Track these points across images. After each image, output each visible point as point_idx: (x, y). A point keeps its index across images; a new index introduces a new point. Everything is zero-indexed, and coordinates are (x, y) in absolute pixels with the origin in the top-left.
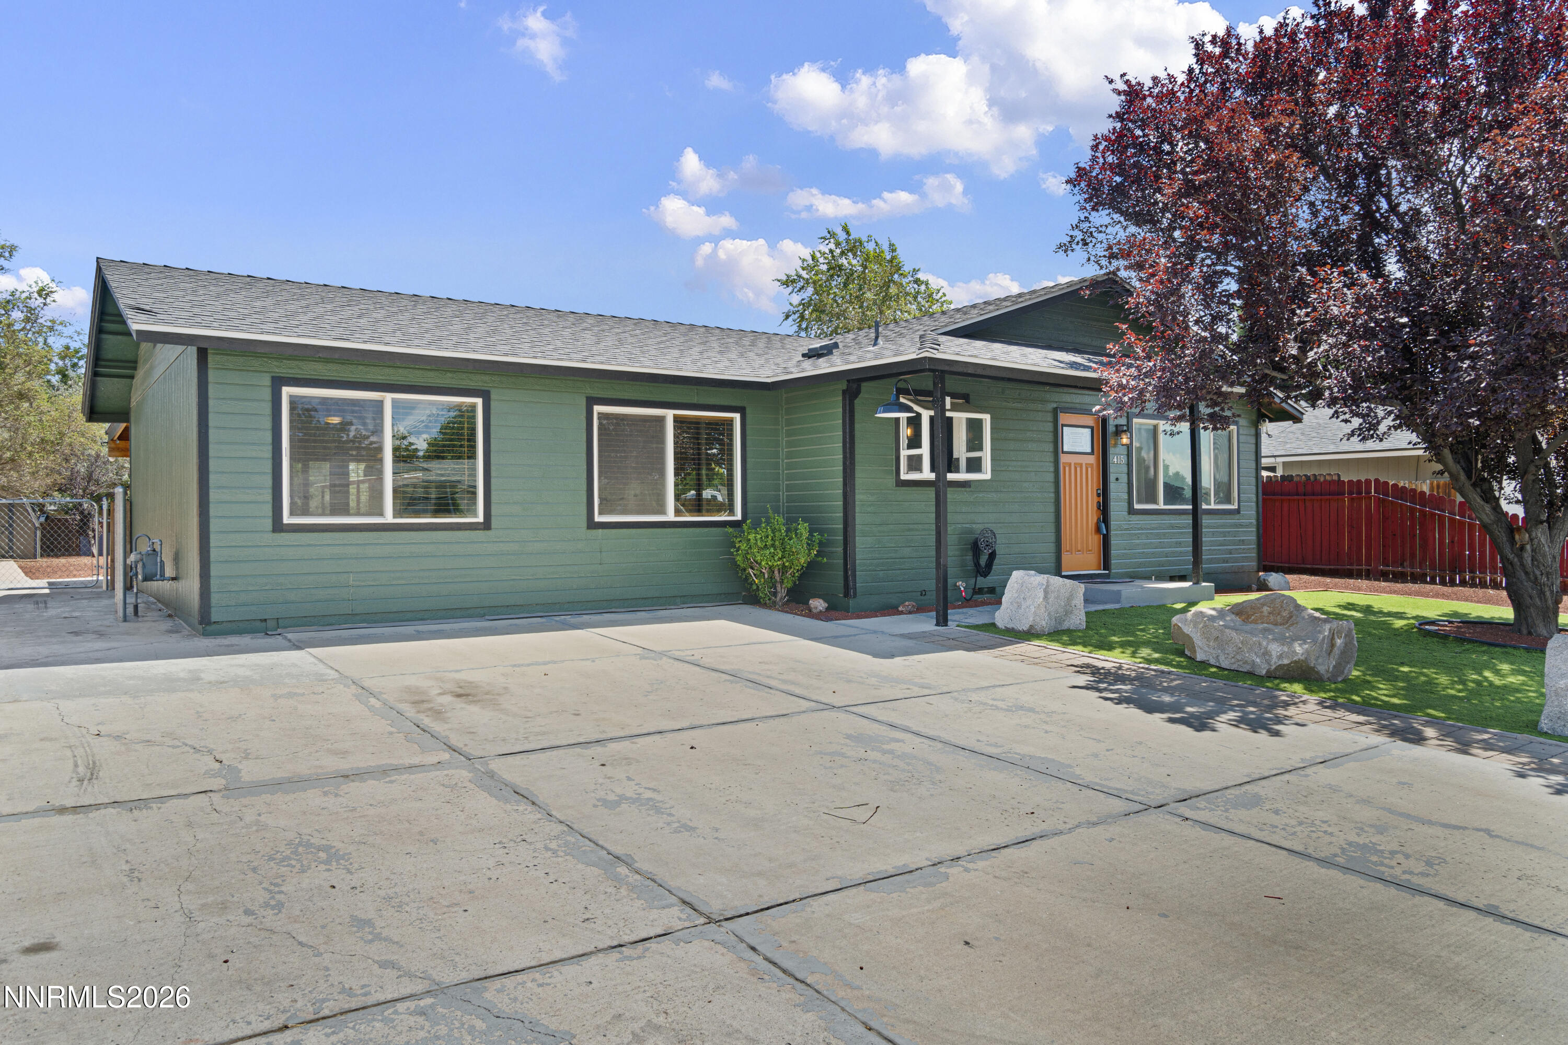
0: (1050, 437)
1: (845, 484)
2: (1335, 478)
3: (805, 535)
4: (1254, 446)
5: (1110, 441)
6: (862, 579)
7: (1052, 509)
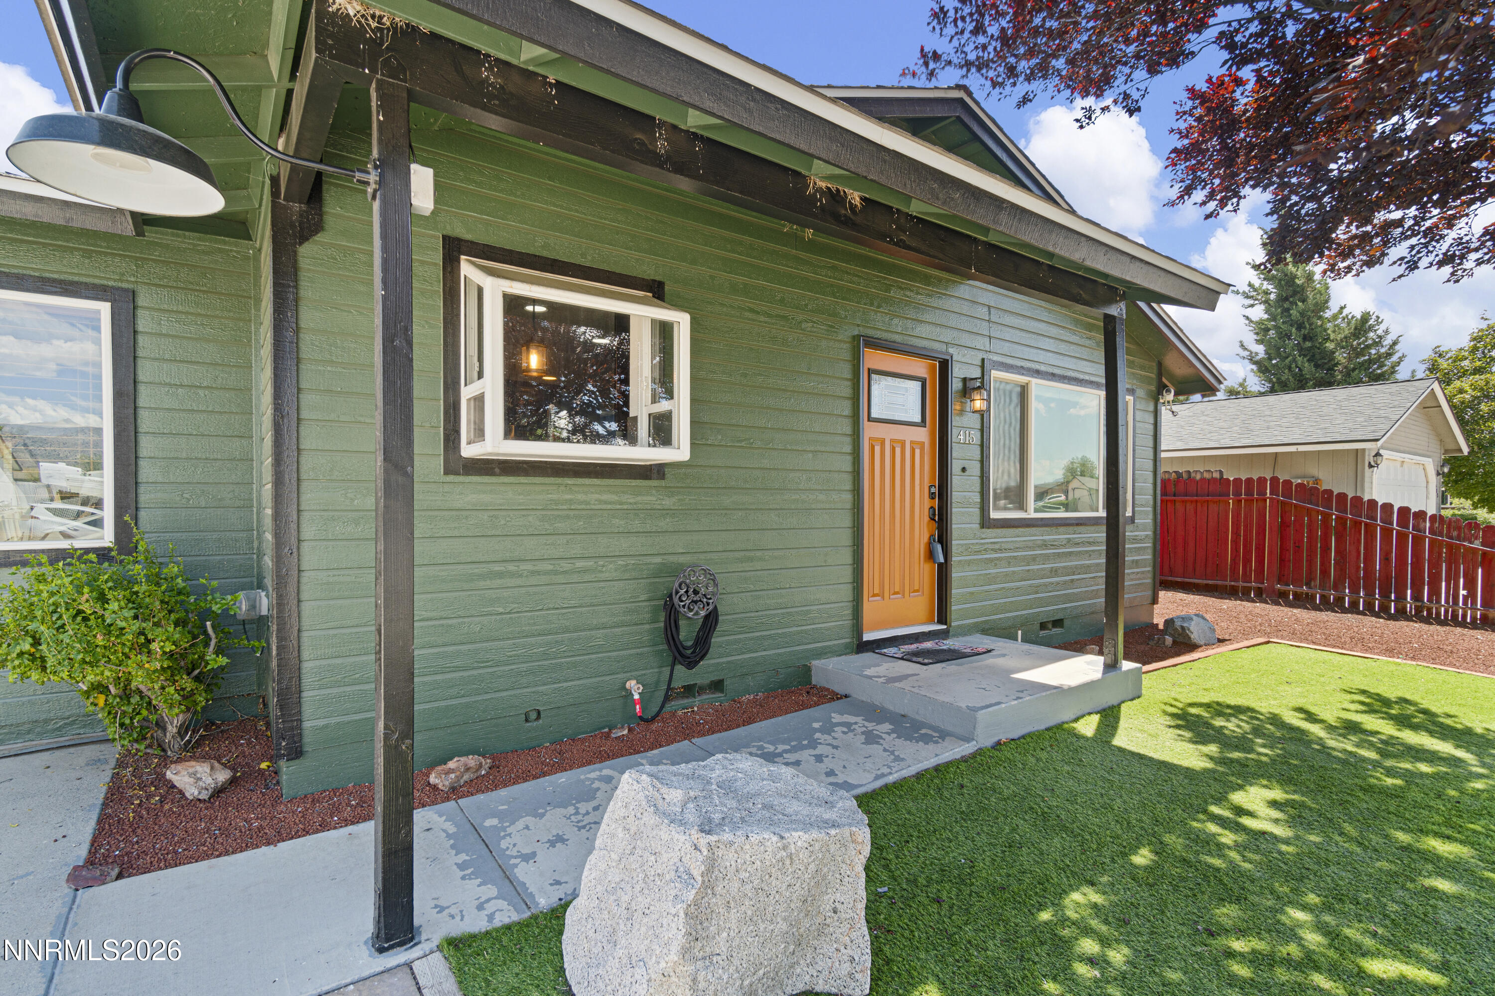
0: (846, 390)
2: (1216, 475)
4: (1151, 427)
5: (954, 406)
7: (846, 522)
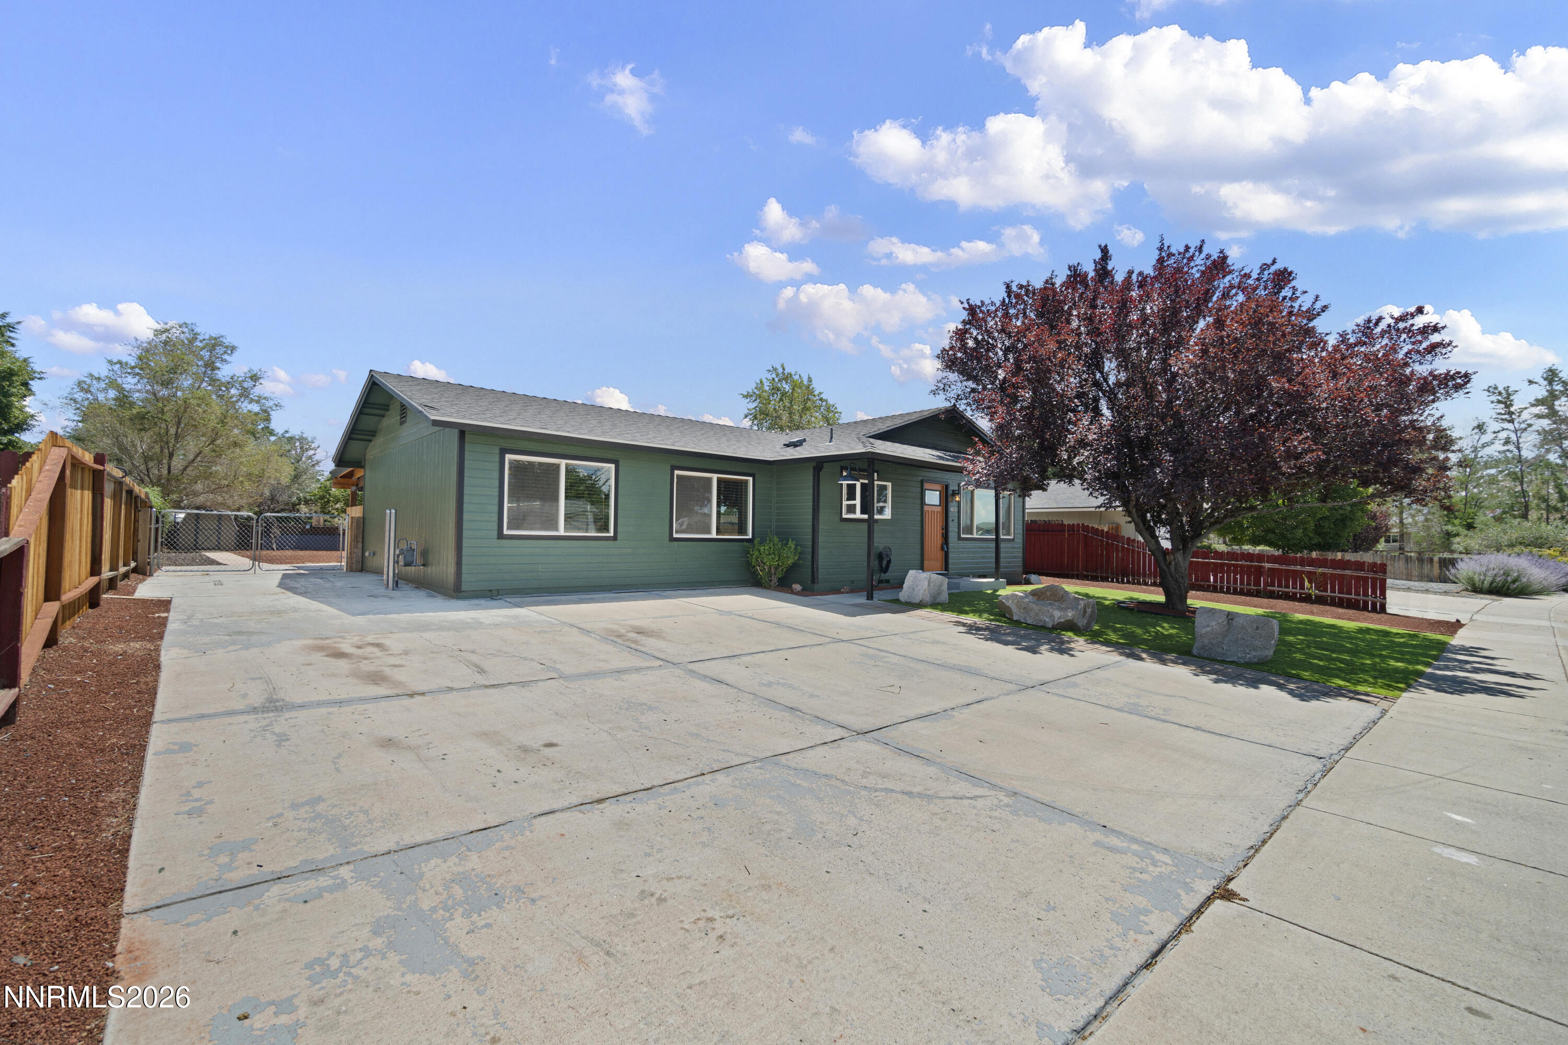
0: (919, 495)
1: (813, 519)
2: (1060, 522)
3: (793, 547)
4: (1021, 504)
5: (950, 499)
6: (822, 574)
7: (919, 536)
